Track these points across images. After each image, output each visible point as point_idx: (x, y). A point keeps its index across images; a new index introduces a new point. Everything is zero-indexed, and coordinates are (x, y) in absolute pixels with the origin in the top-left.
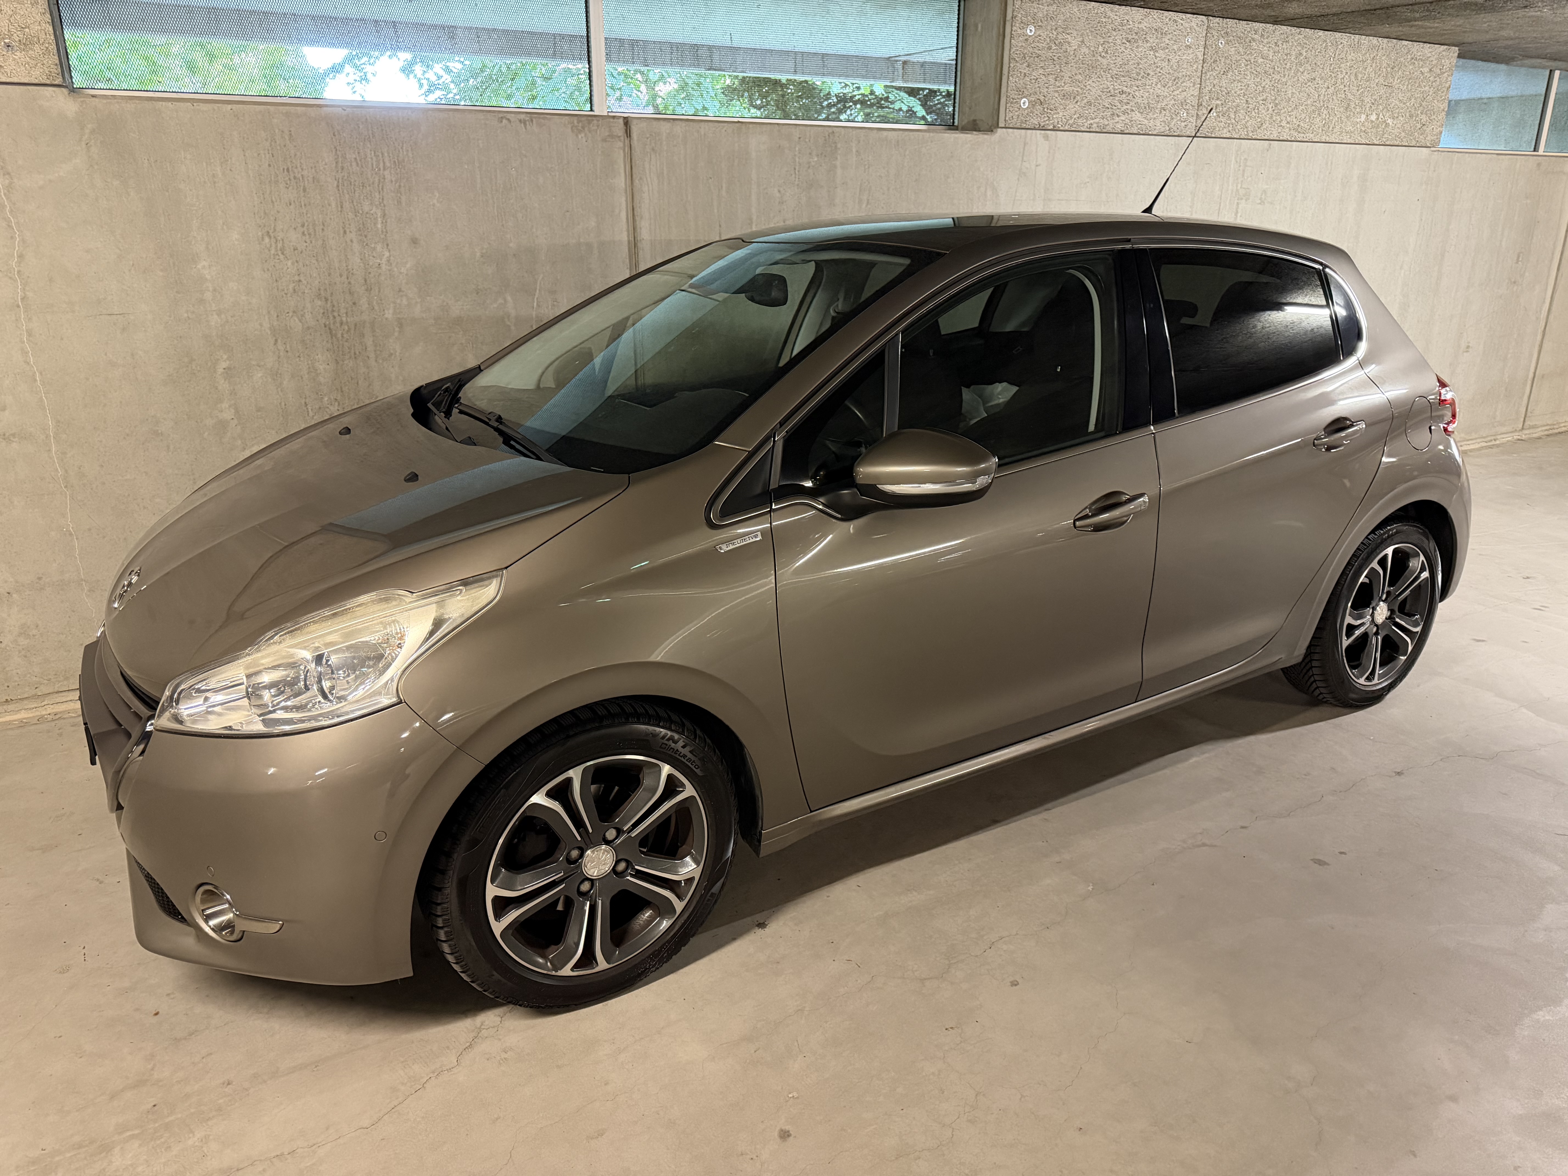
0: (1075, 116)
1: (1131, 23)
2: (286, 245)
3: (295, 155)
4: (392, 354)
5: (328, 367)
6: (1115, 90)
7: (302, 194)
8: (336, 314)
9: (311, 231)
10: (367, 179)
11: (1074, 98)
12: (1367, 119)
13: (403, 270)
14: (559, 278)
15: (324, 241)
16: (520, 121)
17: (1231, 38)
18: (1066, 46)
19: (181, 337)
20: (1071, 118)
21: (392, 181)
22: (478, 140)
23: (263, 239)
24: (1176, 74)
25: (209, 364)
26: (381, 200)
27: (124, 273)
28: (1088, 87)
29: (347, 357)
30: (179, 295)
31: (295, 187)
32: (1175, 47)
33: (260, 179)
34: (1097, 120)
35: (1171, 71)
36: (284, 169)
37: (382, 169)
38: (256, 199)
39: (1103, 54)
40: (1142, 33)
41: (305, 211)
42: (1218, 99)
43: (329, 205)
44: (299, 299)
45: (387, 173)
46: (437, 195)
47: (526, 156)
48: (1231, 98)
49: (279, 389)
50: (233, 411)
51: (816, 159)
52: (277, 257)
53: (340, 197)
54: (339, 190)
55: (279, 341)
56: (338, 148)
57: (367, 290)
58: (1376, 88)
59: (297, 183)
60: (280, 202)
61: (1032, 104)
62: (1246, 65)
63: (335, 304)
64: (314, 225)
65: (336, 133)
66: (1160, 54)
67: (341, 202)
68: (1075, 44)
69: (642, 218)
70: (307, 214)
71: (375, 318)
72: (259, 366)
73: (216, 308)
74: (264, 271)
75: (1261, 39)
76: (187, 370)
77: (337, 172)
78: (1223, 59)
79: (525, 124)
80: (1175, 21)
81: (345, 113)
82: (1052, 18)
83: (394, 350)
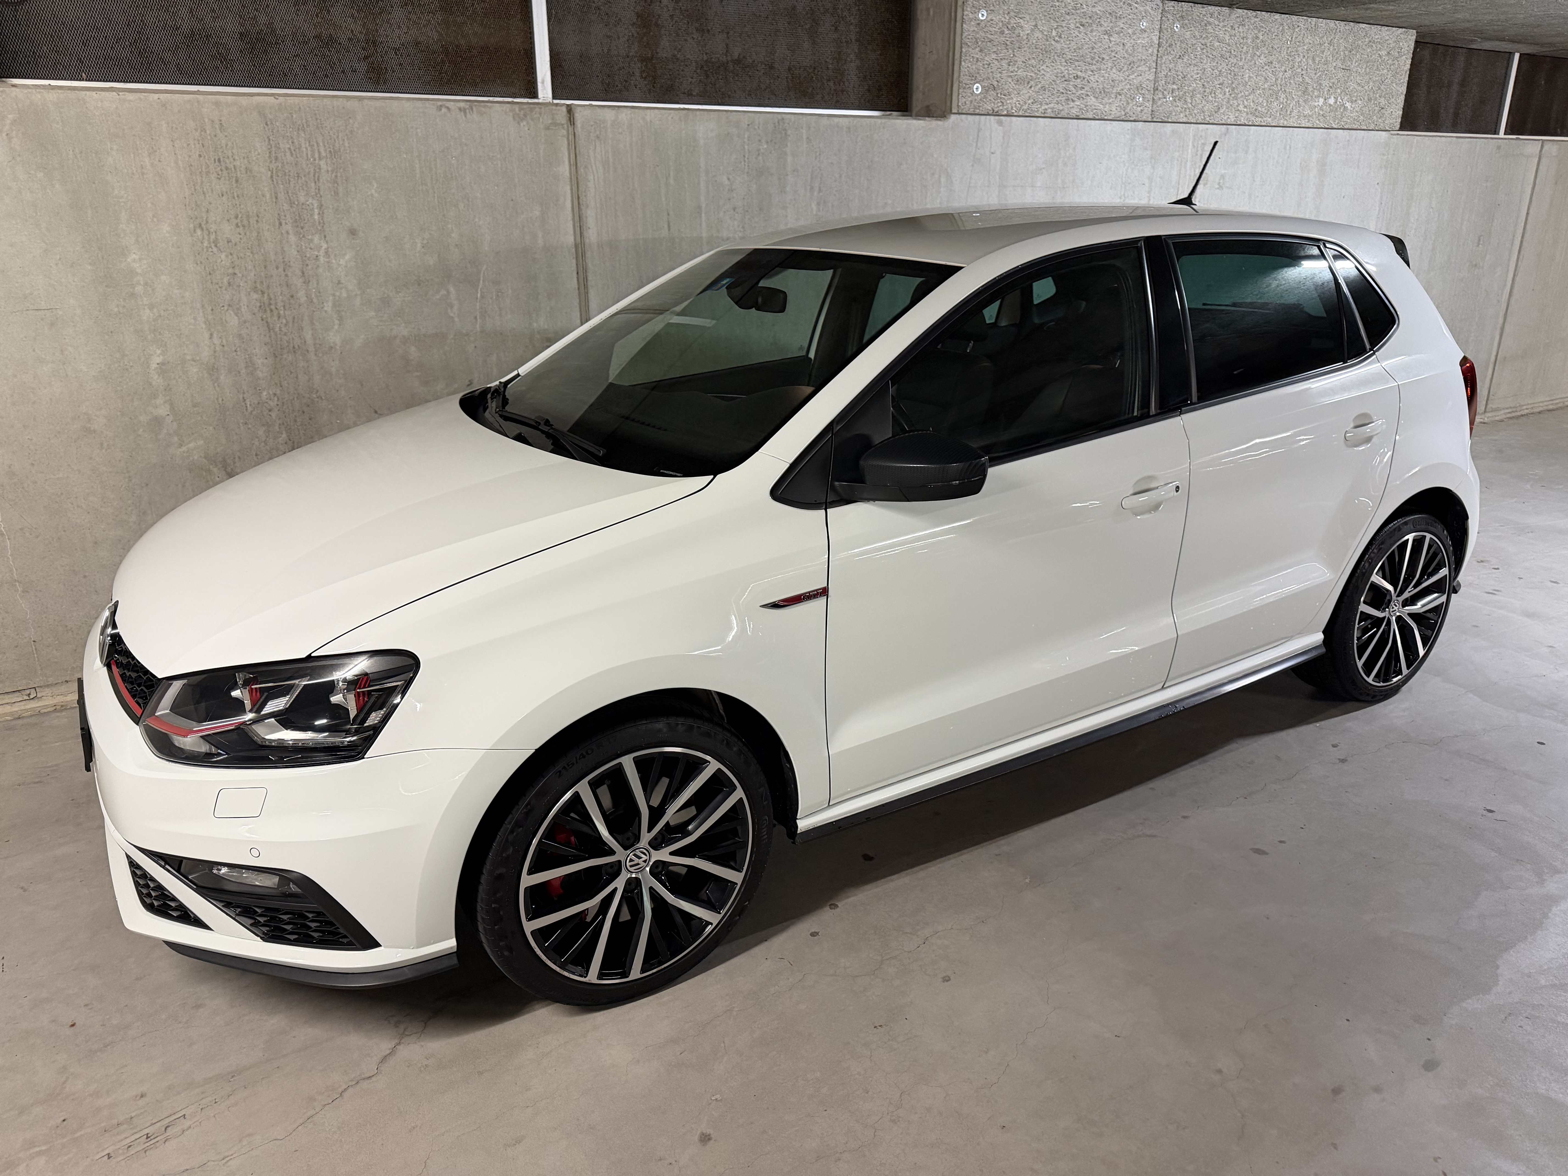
0: (1030, 102)
2: (219, 238)
3: (227, 145)
4: (332, 347)
5: (266, 361)
6: (1069, 74)
7: (235, 185)
8: (273, 307)
9: (245, 222)
10: (302, 169)
11: (1028, 83)
12: (1325, 103)
13: (342, 262)
14: (503, 268)
15: (258, 233)
16: (460, 109)
17: (1187, 21)
18: (1019, 30)
19: (112, 332)
20: (1025, 103)
21: (328, 171)
22: (417, 129)
23: (195, 231)
24: (1131, 59)
25: (142, 360)
26: (317, 191)
27: (51, 266)
28: (1042, 72)
29: (285, 351)
30: (109, 290)
31: (227, 178)
32: (1130, 31)
33: (190, 169)
34: (1052, 105)
35: (1126, 55)
36: (215, 160)
37: (317, 159)
38: (187, 190)
39: (1057, 38)
40: (1096, 17)
41: (238, 203)
42: (1174, 83)
43: (263, 196)
44: (234, 292)
45: (322, 163)
46: (375, 185)
47: (466, 145)
48: (1187, 83)
49: (216, 384)
50: (168, 406)
51: (765, 146)
52: (210, 250)
53: (275, 187)
54: (273, 181)
55: (215, 335)
56: (271, 138)
57: (304, 283)
58: (1334, 71)
59: (228, 173)
60: (212, 193)
61: (986, 90)
62: (1202, 49)
63: (272, 297)
64: (248, 217)
65: (268, 123)
66: (1115, 38)
67: (276, 193)
68: (1028, 27)
69: (587, 206)
70: (240, 205)
71: (314, 311)
72: (194, 361)
73: (147, 303)
74: (197, 264)
75: (1217, 23)
76: (120, 366)
77: (271, 162)
78: (1178, 43)
79: (465, 112)
80: (1130, 5)
81: (277, 102)
82: (1004, 3)
83: (334, 343)
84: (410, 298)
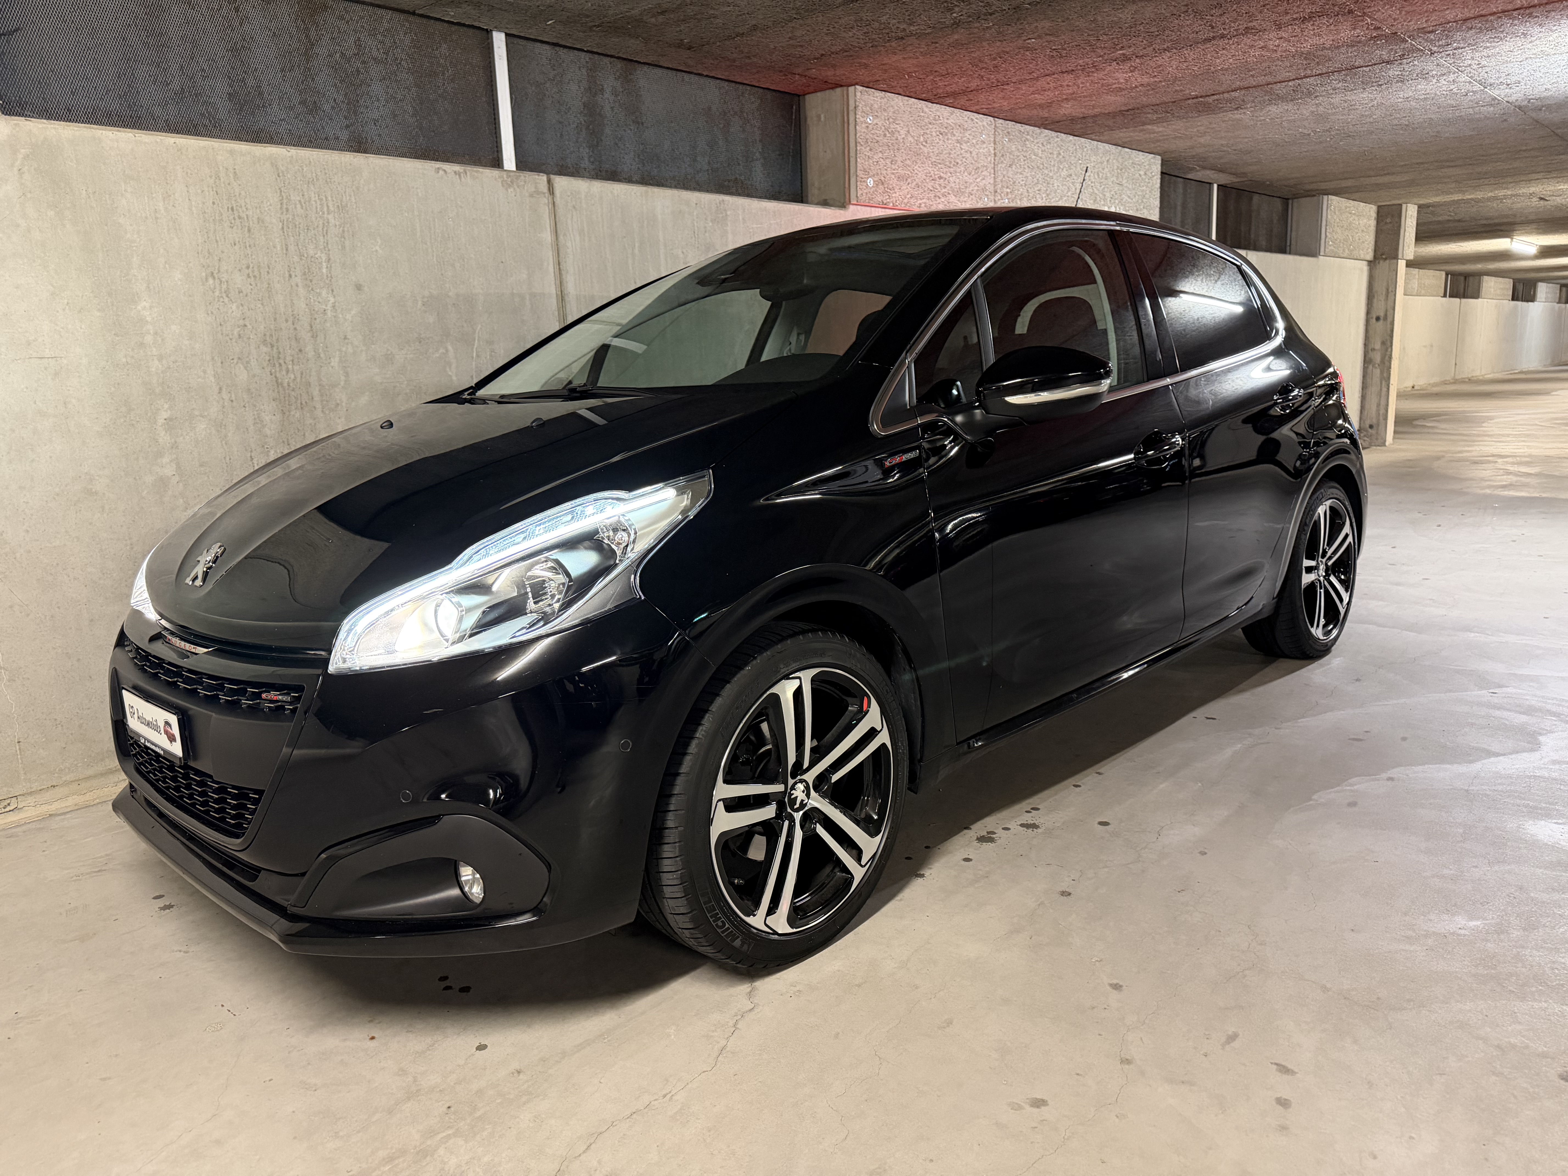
1: (941, 118)
2: (230, 287)
3: (240, 194)
4: (338, 404)
5: (274, 417)
6: (935, 175)
7: (247, 235)
8: (281, 361)
9: (256, 273)
10: (312, 222)
11: (907, 180)
13: (348, 317)
14: (495, 328)
15: (269, 284)
16: (455, 172)
17: (1012, 137)
18: (896, 135)
19: (118, 384)
20: (906, 197)
21: (336, 226)
22: (417, 188)
23: (207, 280)
24: (977, 165)
25: (149, 414)
26: (325, 244)
27: (58, 312)
28: (916, 171)
29: (293, 408)
30: (117, 338)
31: (240, 228)
32: (974, 141)
33: (204, 217)
34: (924, 201)
35: (973, 162)
36: (228, 208)
37: (326, 213)
38: (200, 237)
39: (924, 143)
40: (950, 128)
41: (250, 253)
42: (1007, 187)
43: (274, 247)
44: (244, 345)
45: (330, 217)
46: (380, 242)
47: (461, 207)
48: (1016, 187)
49: (224, 442)
50: (174, 466)
51: (711, 224)
52: (221, 300)
53: (285, 239)
54: (284, 232)
55: (224, 390)
56: (282, 189)
57: (312, 337)
58: (1112, 185)
59: (241, 223)
60: (225, 241)
61: (877, 184)
62: (1024, 160)
63: (281, 351)
64: (259, 267)
65: (281, 175)
66: (964, 146)
67: (286, 245)
69: (567, 272)
70: (252, 255)
71: (321, 367)
72: (203, 417)
73: (156, 354)
74: (208, 314)
75: (1032, 140)
76: (125, 421)
77: (282, 213)
78: (1008, 154)
79: (460, 176)
80: (972, 120)
81: (289, 154)
82: (885, 110)
83: (340, 400)
84: (412, 356)
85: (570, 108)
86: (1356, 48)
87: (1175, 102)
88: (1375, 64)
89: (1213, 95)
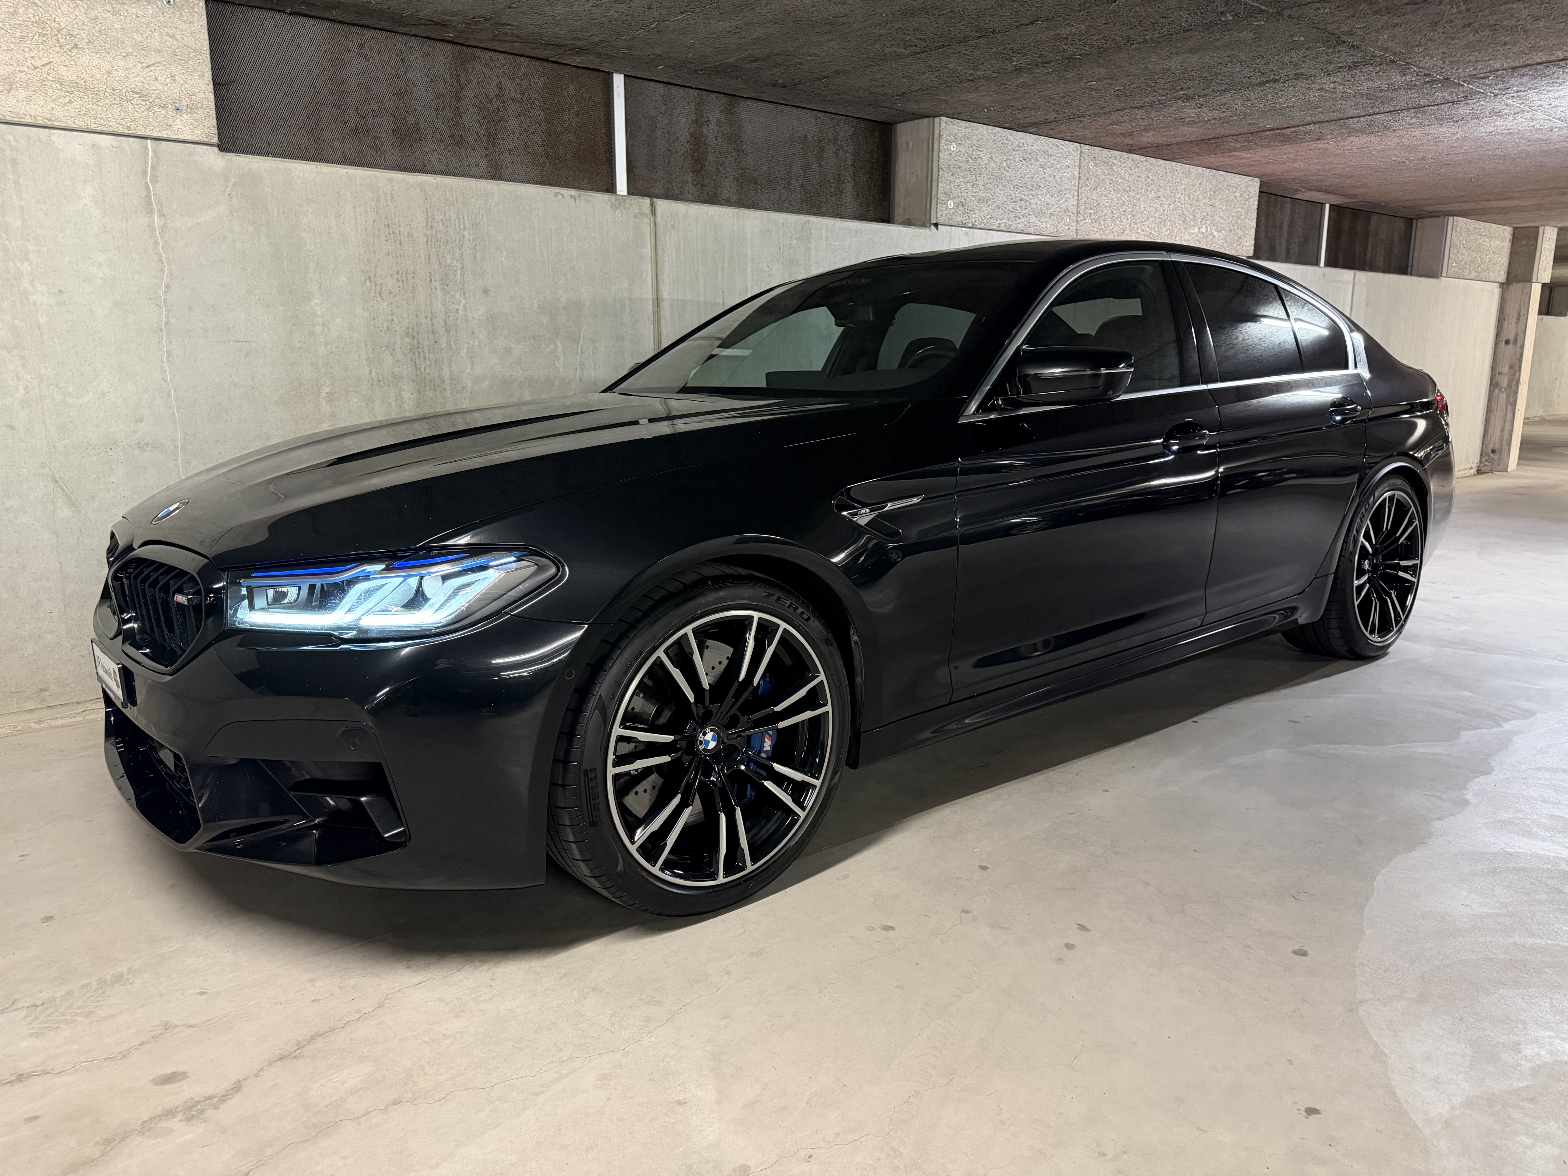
1: (1025, 145)
2: (383, 289)
3: (395, 214)
4: (464, 388)
5: (412, 396)
6: (1016, 197)
7: (399, 247)
8: (420, 350)
9: (404, 278)
10: (451, 237)
11: (987, 202)
12: (1199, 231)
13: (476, 316)
14: (599, 329)
15: (414, 287)
16: (571, 196)
17: (1098, 161)
18: (979, 161)
19: (293, 364)
20: (986, 218)
21: (469, 240)
22: (538, 210)
23: (365, 283)
24: (1060, 188)
25: (315, 389)
26: (461, 255)
27: (251, 305)
28: (997, 194)
29: (428, 388)
30: (295, 328)
31: (393, 241)
32: (1058, 166)
33: (366, 231)
34: (1004, 221)
35: (1056, 185)
36: (385, 225)
37: (462, 229)
38: (361, 248)
39: (1006, 168)
40: (1034, 153)
41: (400, 261)
42: (1091, 209)
43: (420, 257)
44: (391, 336)
45: (466, 233)
46: (505, 254)
47: (575, 226)
48: (1100, 209)
51: (795, 242)
52: (375, 299)
53: (429, 250)
54: (428, 245)
55: (373, 371)
56: (429, 210)
57: (446, 331)
58: (1204, 207)
59: (395, 237)
60: (381, 252)
61: (957, 206)
62: (1110, 184)
63: (421, 341)
64: (407, 273)
65: (428, 198)
66: (1048, 170)
67: (429, 255)
68: (986, 159)
69: (663, 282)
70: (401, 263)
71: (452, 356)
72: (356, 393)
73: (323, 340)
74: (365, 310)
75: (1119, 164)
76: (296, 393)
77: (427, 230)
78: (1093, 178)
79: (575, 199)
80: (1057, 146)
81: (435, 181)
82: (968, 138)
83: (466, 384)
84: (527, 350)
85: (678, 137)
86: (1414, 90)
87: (1252, 133)
88: (1441, 104)
89: (1289, 127)
